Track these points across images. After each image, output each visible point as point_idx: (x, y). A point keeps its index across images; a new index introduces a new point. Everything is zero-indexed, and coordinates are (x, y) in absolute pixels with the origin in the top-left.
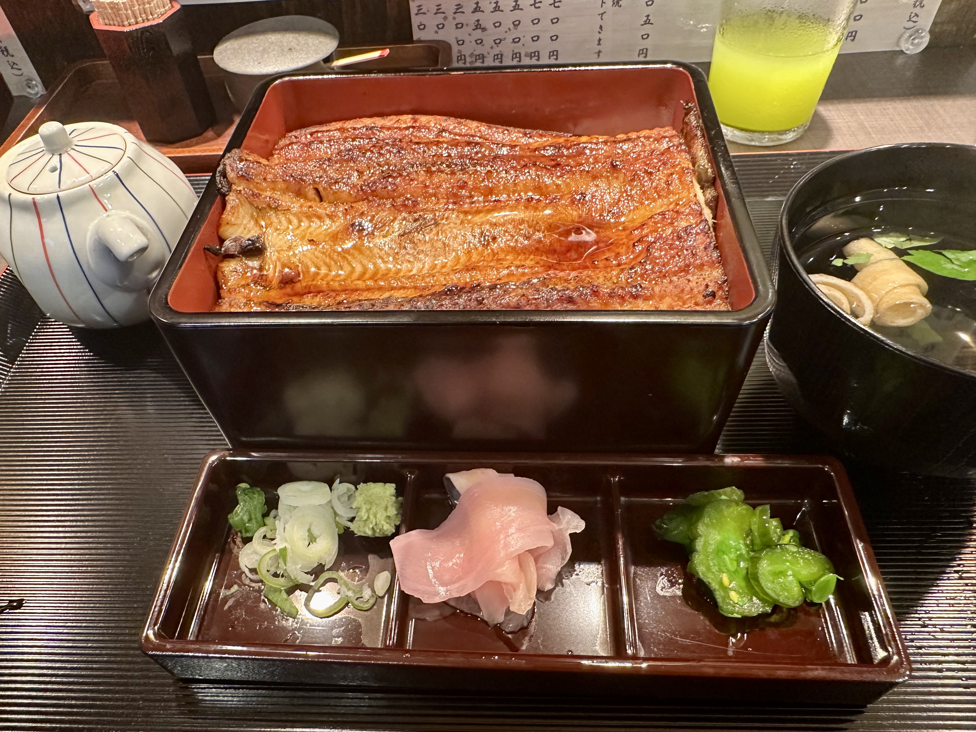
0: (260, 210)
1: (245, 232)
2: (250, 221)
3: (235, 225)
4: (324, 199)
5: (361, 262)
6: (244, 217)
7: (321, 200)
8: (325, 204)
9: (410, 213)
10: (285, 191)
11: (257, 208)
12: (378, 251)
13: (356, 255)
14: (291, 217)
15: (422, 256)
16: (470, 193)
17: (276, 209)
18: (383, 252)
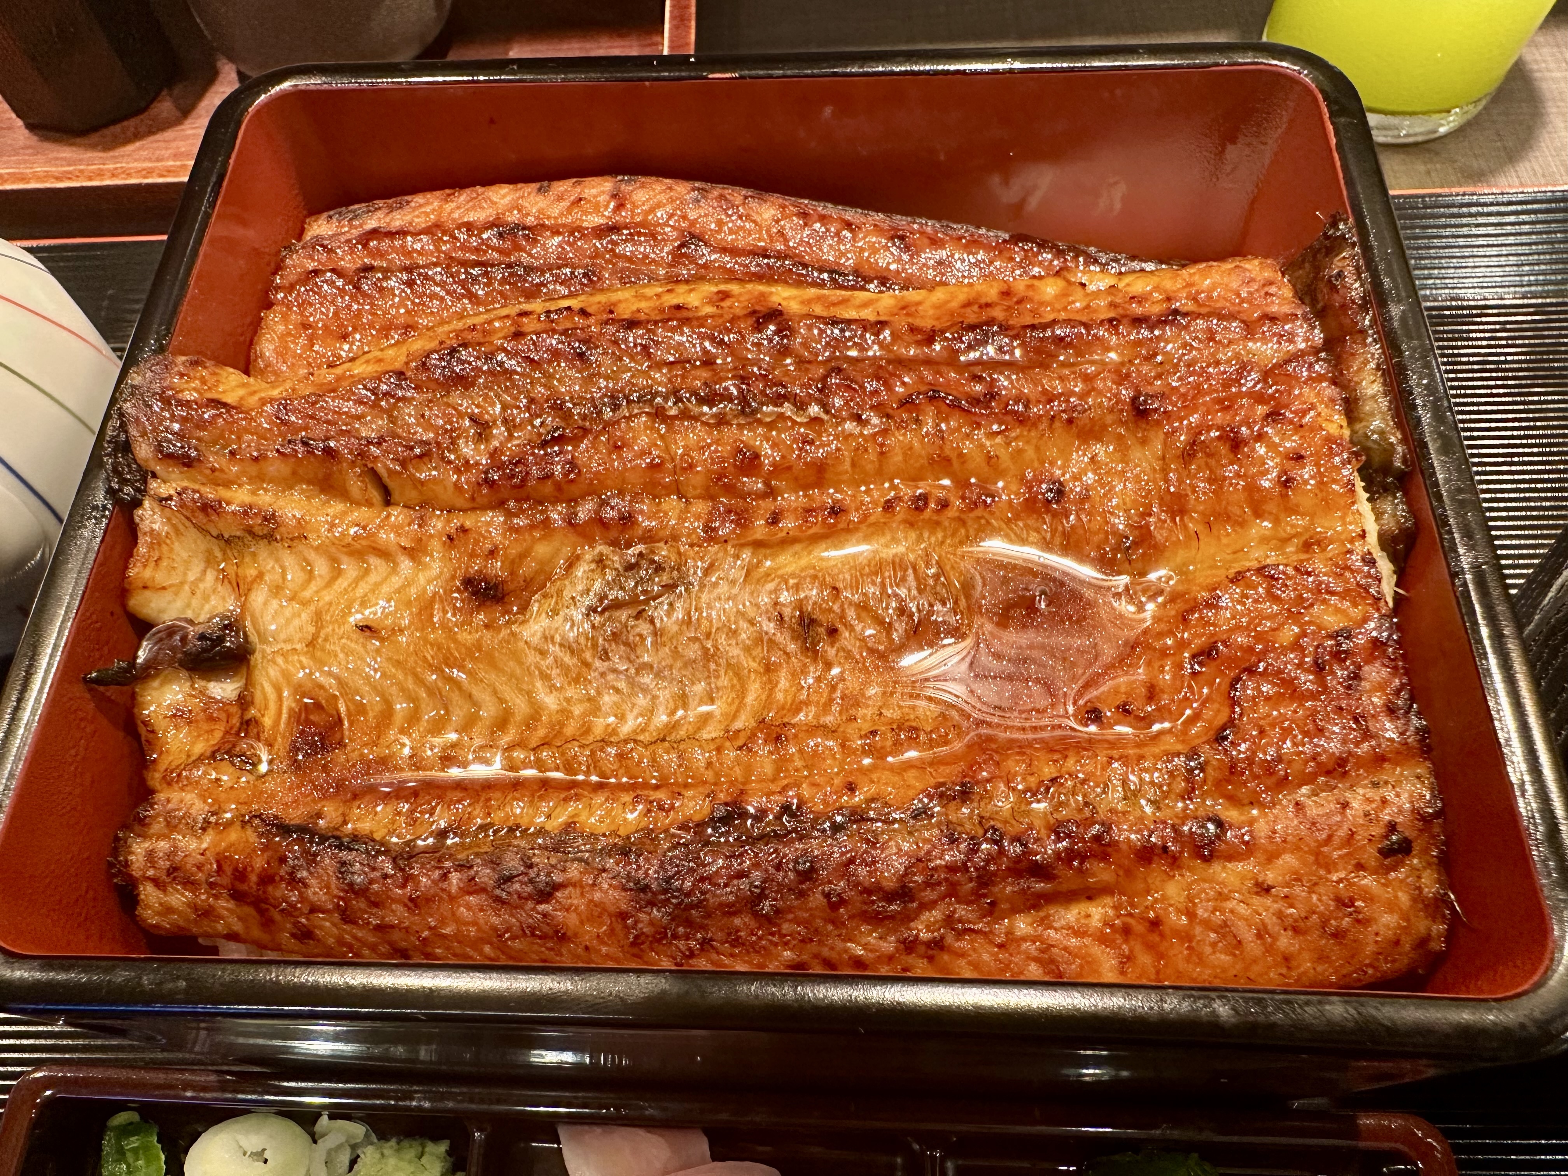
0: (228, 542)
1: (195, 602)
2: (204, 572)
3: (164, 588)
4: (396, 496)
5: (495, 692)
6: (187, 563)
7: (388, 500)
8: (397, 515)
9: (614, 543)
10: (287, 484)
11: (220, 537)
12: (538, 658)
13: (482, 674)
14: (312, 556)
15: (647, 679)
16: (767, 484)
17: (270, 537)
18: (550, 660)
